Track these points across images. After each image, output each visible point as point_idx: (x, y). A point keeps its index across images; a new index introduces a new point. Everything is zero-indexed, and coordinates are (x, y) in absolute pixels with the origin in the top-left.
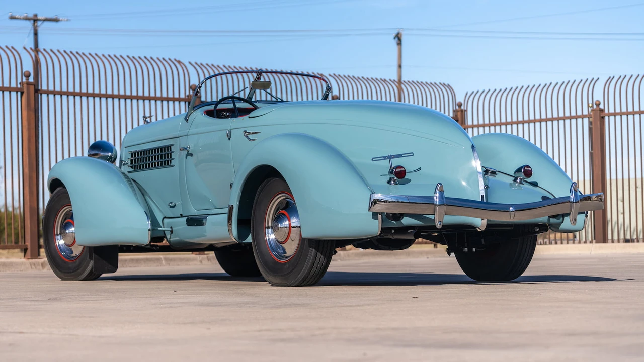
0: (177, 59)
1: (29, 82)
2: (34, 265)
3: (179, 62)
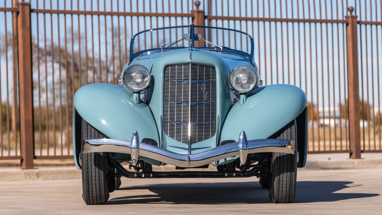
2: (29, 174)
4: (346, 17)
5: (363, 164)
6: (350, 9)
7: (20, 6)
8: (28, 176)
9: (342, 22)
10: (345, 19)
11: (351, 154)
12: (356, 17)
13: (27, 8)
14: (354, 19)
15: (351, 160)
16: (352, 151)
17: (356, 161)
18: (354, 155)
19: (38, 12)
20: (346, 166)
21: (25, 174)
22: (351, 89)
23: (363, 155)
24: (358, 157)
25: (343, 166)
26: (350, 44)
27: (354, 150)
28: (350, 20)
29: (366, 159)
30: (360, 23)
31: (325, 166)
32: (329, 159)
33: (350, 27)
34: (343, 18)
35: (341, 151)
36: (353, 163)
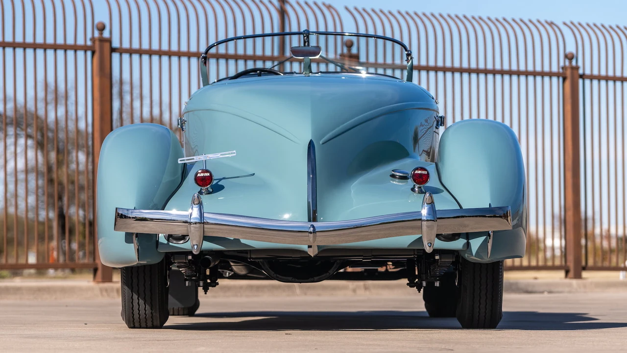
0: (327, 3)
1: (103, 38)
3: (329, 7)
4: (563, 68)
5: (585, 286)
6: (569, 56)
7: (97, 43)
8: (104, 293)
9: (558, 75)
10: (561, 70)
11: (567, 272)
12: (577, 68)
13: (107, 45)
14: (575, 71)
15: (568, 281)
16: (568, 267)
17: (575, 282)
18: (571, 274)
19: (121, 51)
20: (560, 289)
21: (101, 290)
22: (569, 175)
23: (585, 274)
24: (578, 276)
25: (556, 290)
26: (569, 107)
27: (571, 265)
28: (568, 73)
29: (590, 280)
30: (584, 77)
31: (530, 289)
32: (536, 278)
33: (568, 83)
34: (559, 69)
35: (554, 268)
36: (570, 285)
